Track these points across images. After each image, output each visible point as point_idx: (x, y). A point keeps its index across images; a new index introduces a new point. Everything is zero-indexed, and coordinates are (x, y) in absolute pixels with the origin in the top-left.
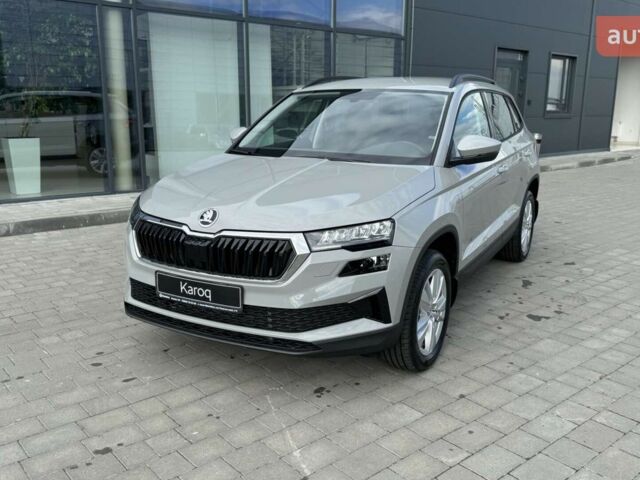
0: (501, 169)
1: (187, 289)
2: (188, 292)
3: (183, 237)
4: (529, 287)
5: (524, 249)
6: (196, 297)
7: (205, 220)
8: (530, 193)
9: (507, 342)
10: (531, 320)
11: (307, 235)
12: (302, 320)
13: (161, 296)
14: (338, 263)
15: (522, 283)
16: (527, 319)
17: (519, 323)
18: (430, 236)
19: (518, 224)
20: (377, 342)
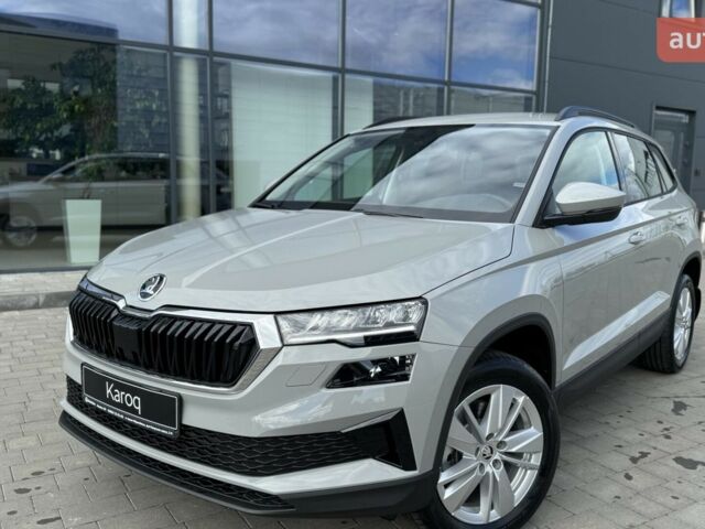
0: (634, 238)
1: (115, 394)
2: (114, 399)
3: (115, 313)
4: (683, 412)
5: (679, 356)
6: (122, 406)
7: (148, 290)
8: (686, 277)
9: (637, 503)
10: (679, 467)
11: (279, 318)
12: (265, 456)
13: (87, 400)
14: (326, 364)
15: (672, 406)
16: (674, 464)
17: (661, 470)
18: (491, 330)
19: (669, 320)
20: (390, 501)
